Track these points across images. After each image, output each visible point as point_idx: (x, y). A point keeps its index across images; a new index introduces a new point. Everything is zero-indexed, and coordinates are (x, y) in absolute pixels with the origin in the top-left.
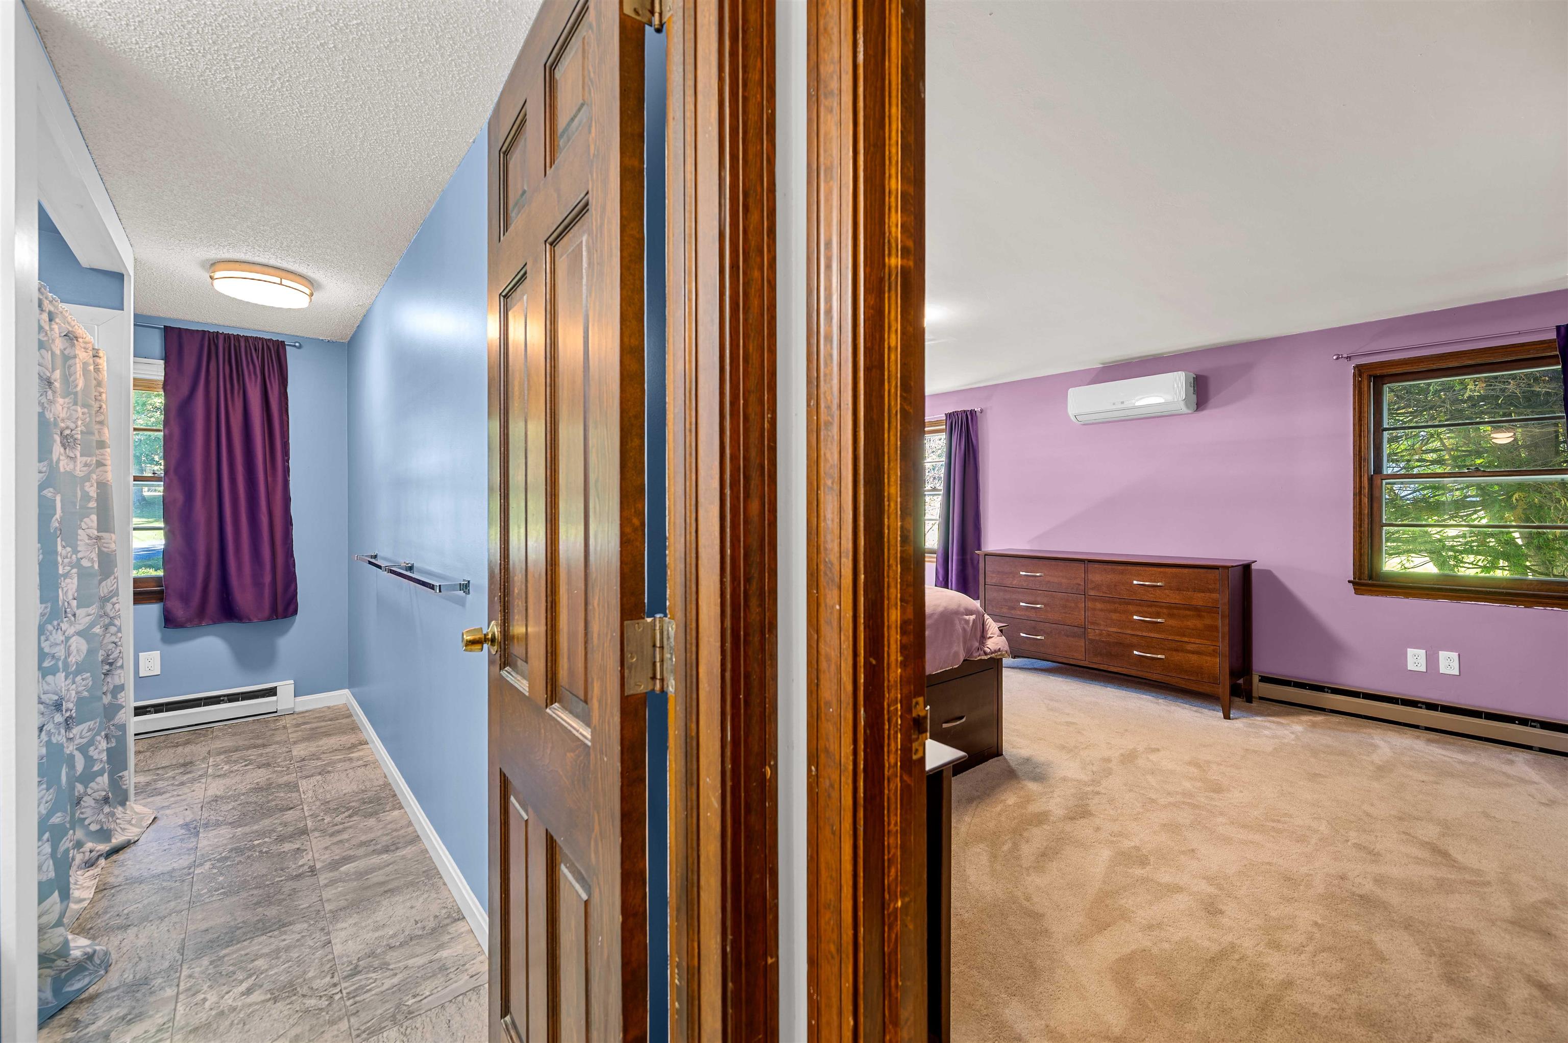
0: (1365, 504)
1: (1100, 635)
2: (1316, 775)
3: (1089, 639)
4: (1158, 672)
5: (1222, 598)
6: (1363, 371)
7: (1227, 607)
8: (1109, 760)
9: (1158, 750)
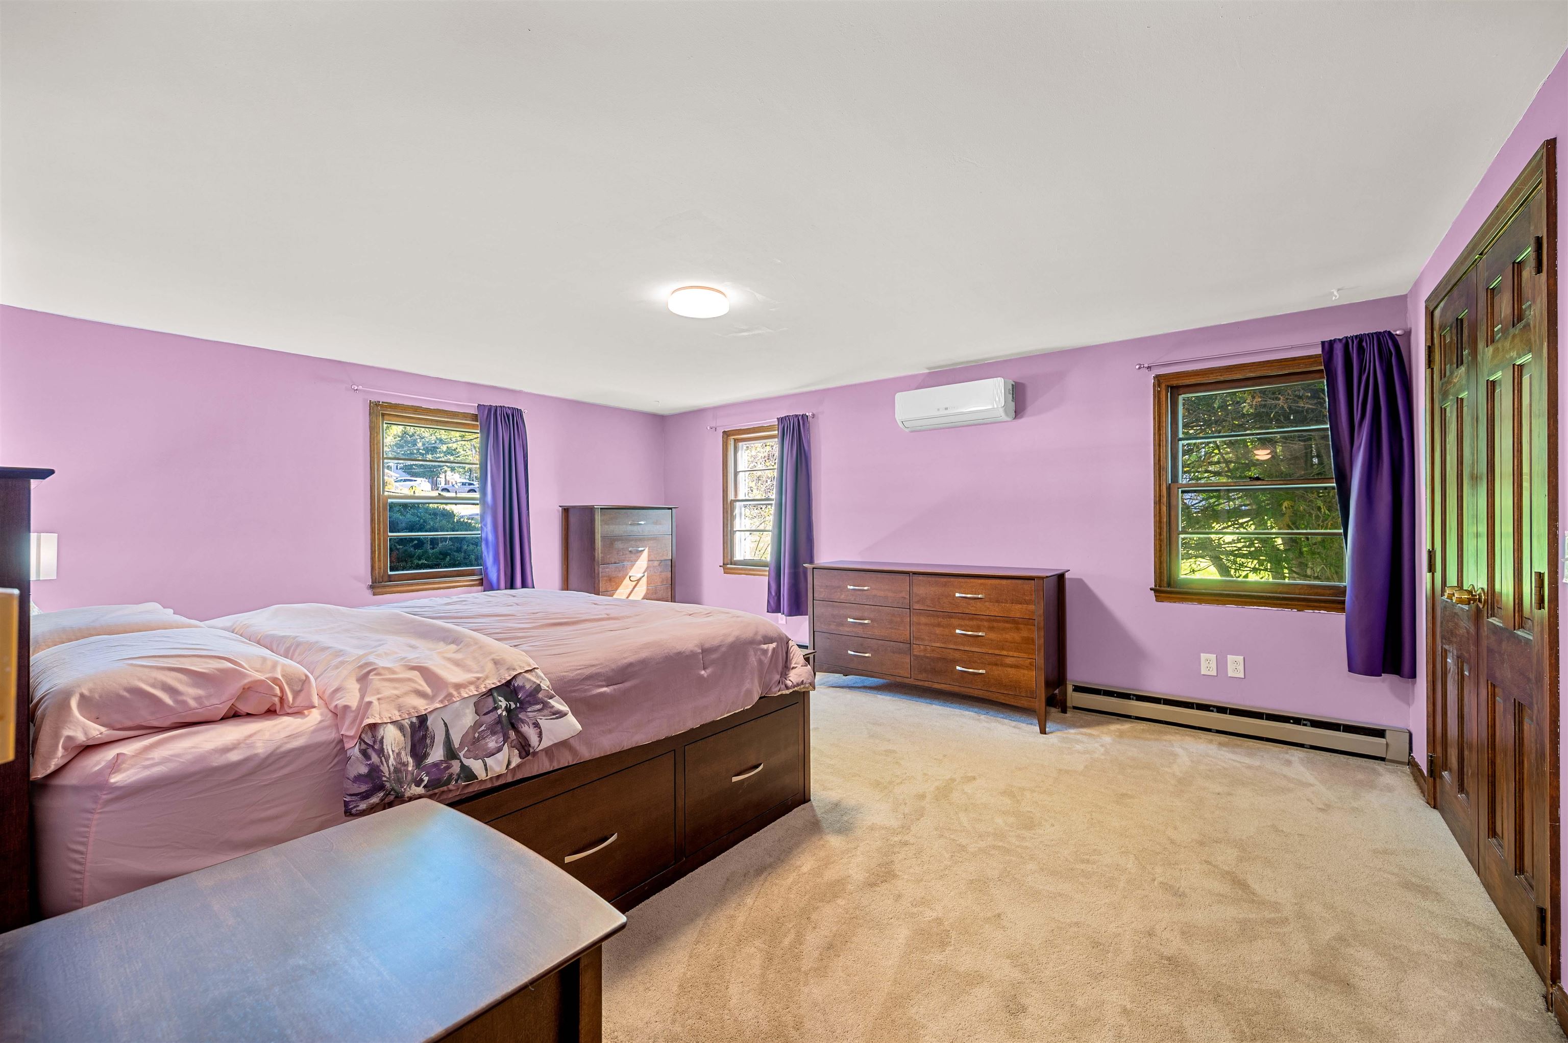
0: (1164, 512)
1: (925, 650)
2: (1123, 795)
3: (914, 655)
4: (980, 687)
5: (1037, 610)
6: (1161, 381)
7: (1042, 619)
8: (922, 797)
9: (974, 778)
